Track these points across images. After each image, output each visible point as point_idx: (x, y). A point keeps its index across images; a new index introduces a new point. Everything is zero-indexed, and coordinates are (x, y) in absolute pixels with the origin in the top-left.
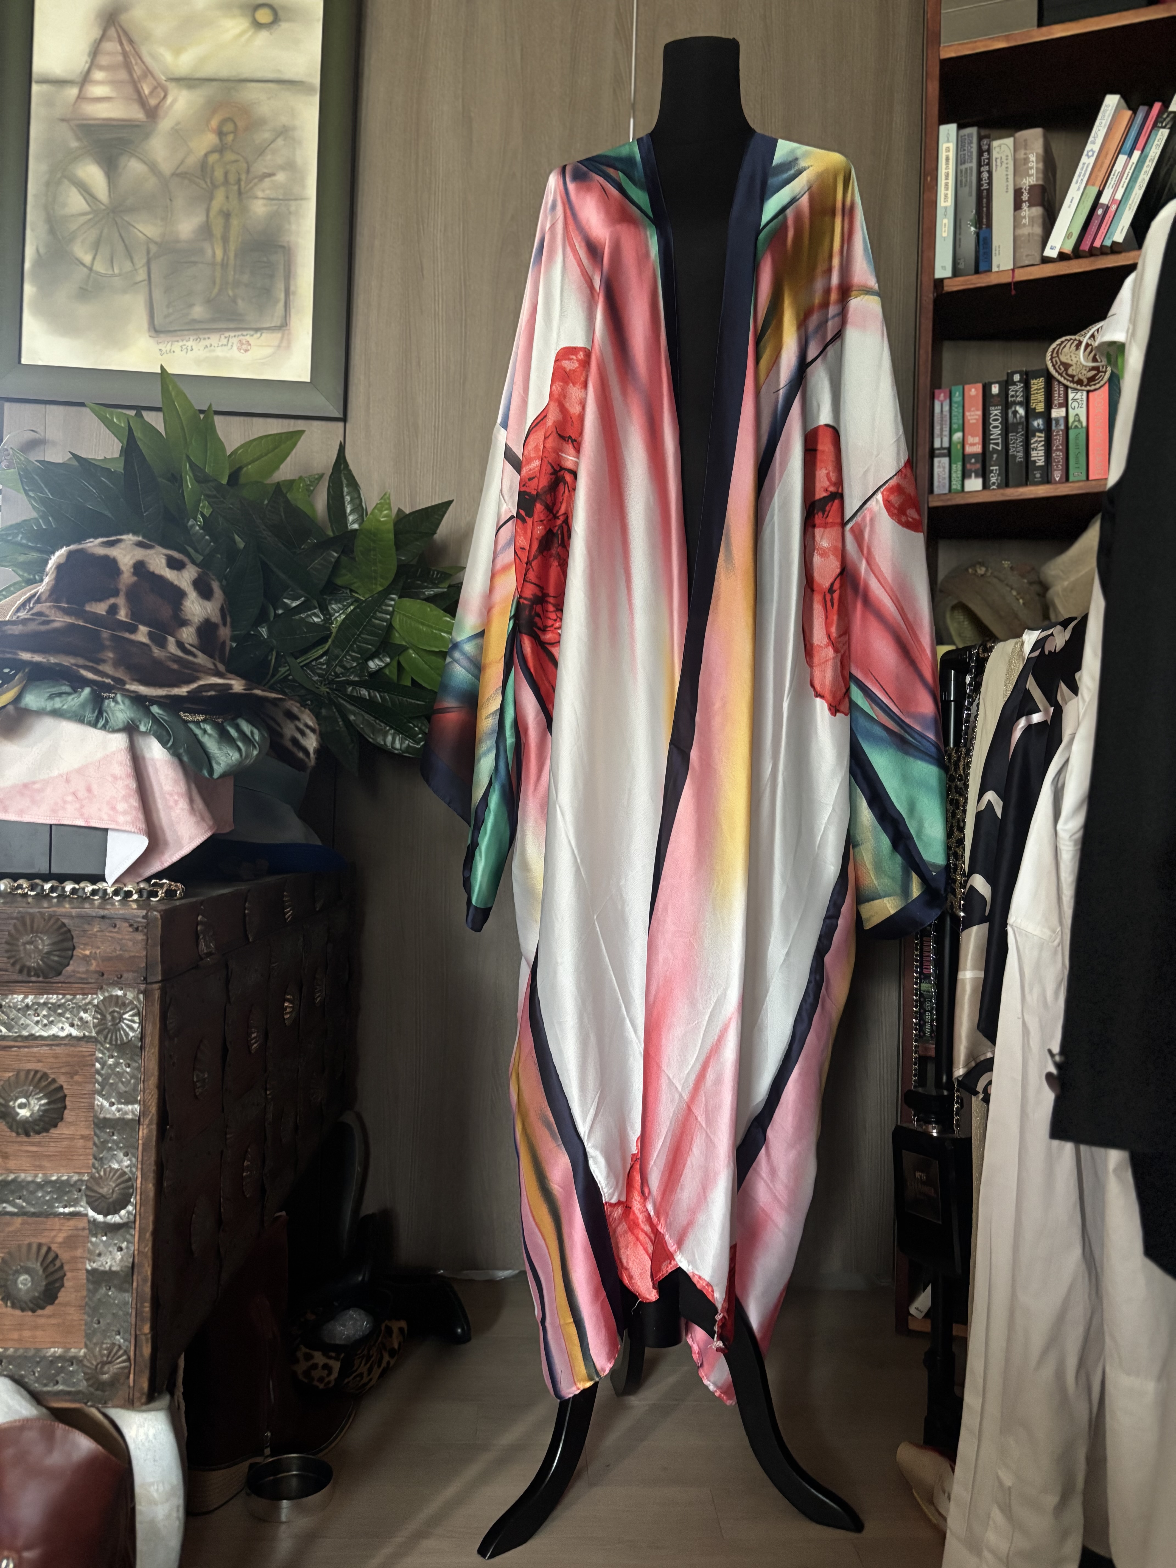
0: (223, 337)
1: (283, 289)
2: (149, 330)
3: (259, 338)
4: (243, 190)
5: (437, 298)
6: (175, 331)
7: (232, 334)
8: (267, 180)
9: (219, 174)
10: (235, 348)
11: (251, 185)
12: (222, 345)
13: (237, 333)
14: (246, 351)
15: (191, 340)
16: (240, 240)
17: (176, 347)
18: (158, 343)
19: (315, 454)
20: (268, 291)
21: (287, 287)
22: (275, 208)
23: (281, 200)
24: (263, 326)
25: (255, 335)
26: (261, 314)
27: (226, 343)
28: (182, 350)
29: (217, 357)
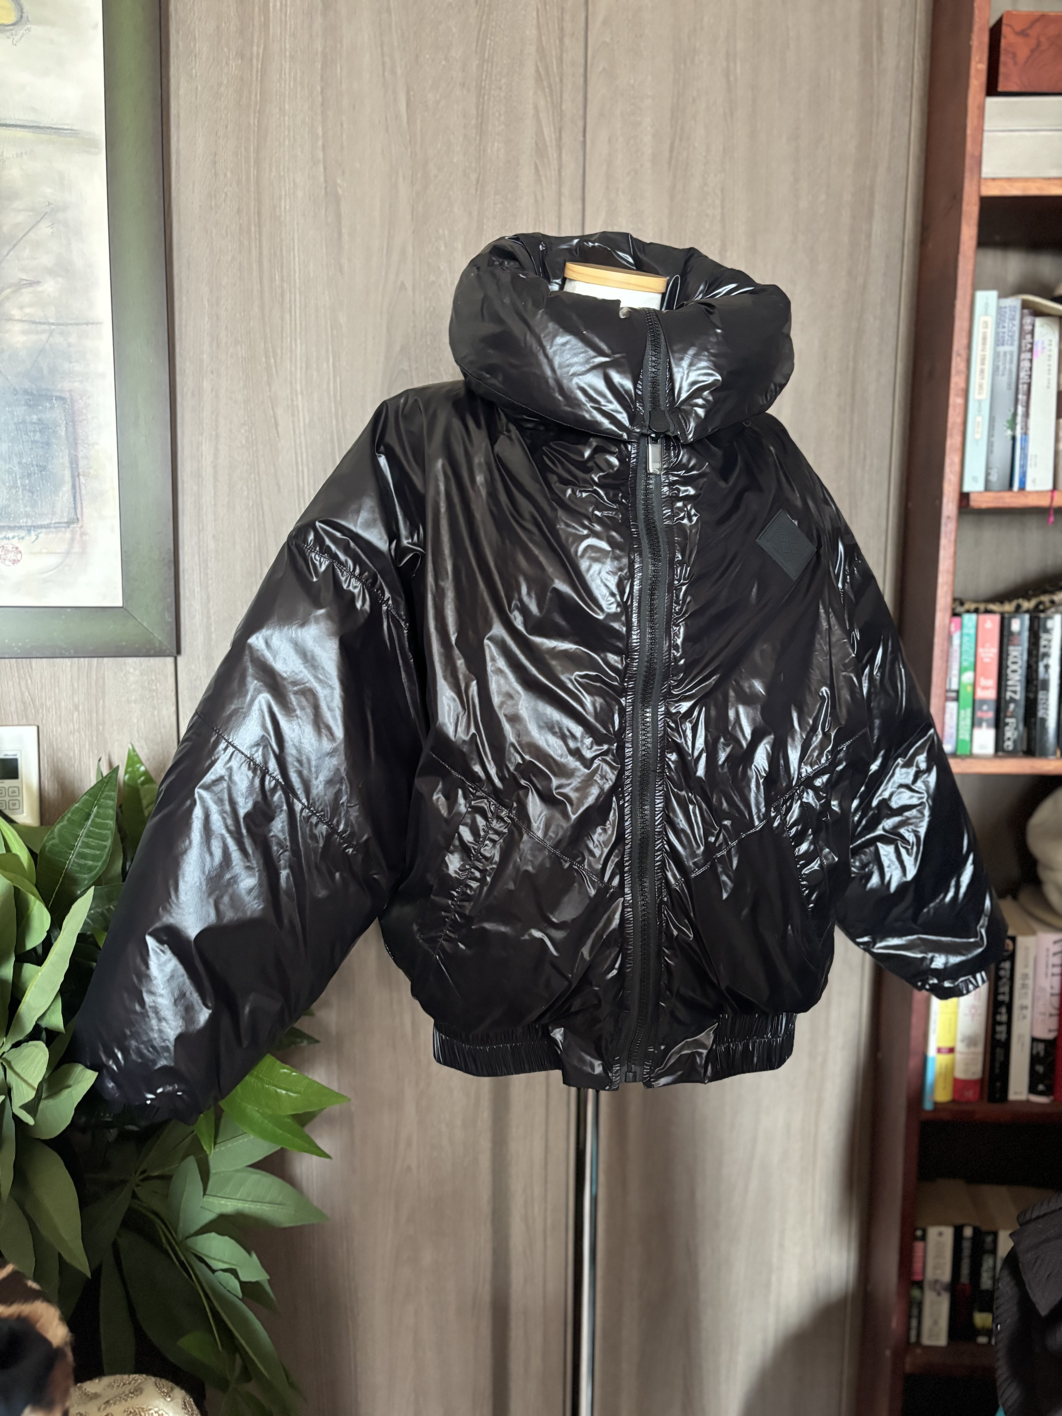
3: (34, 541)
8: (26, 291)
14: (15, 562)
19: (133, 705)
20: (43, 468)
21: (74, 462)
22: (44, 337)
23: (53, 324)
24: (39, 523)
25: (27, 538)
26: (34, 505)
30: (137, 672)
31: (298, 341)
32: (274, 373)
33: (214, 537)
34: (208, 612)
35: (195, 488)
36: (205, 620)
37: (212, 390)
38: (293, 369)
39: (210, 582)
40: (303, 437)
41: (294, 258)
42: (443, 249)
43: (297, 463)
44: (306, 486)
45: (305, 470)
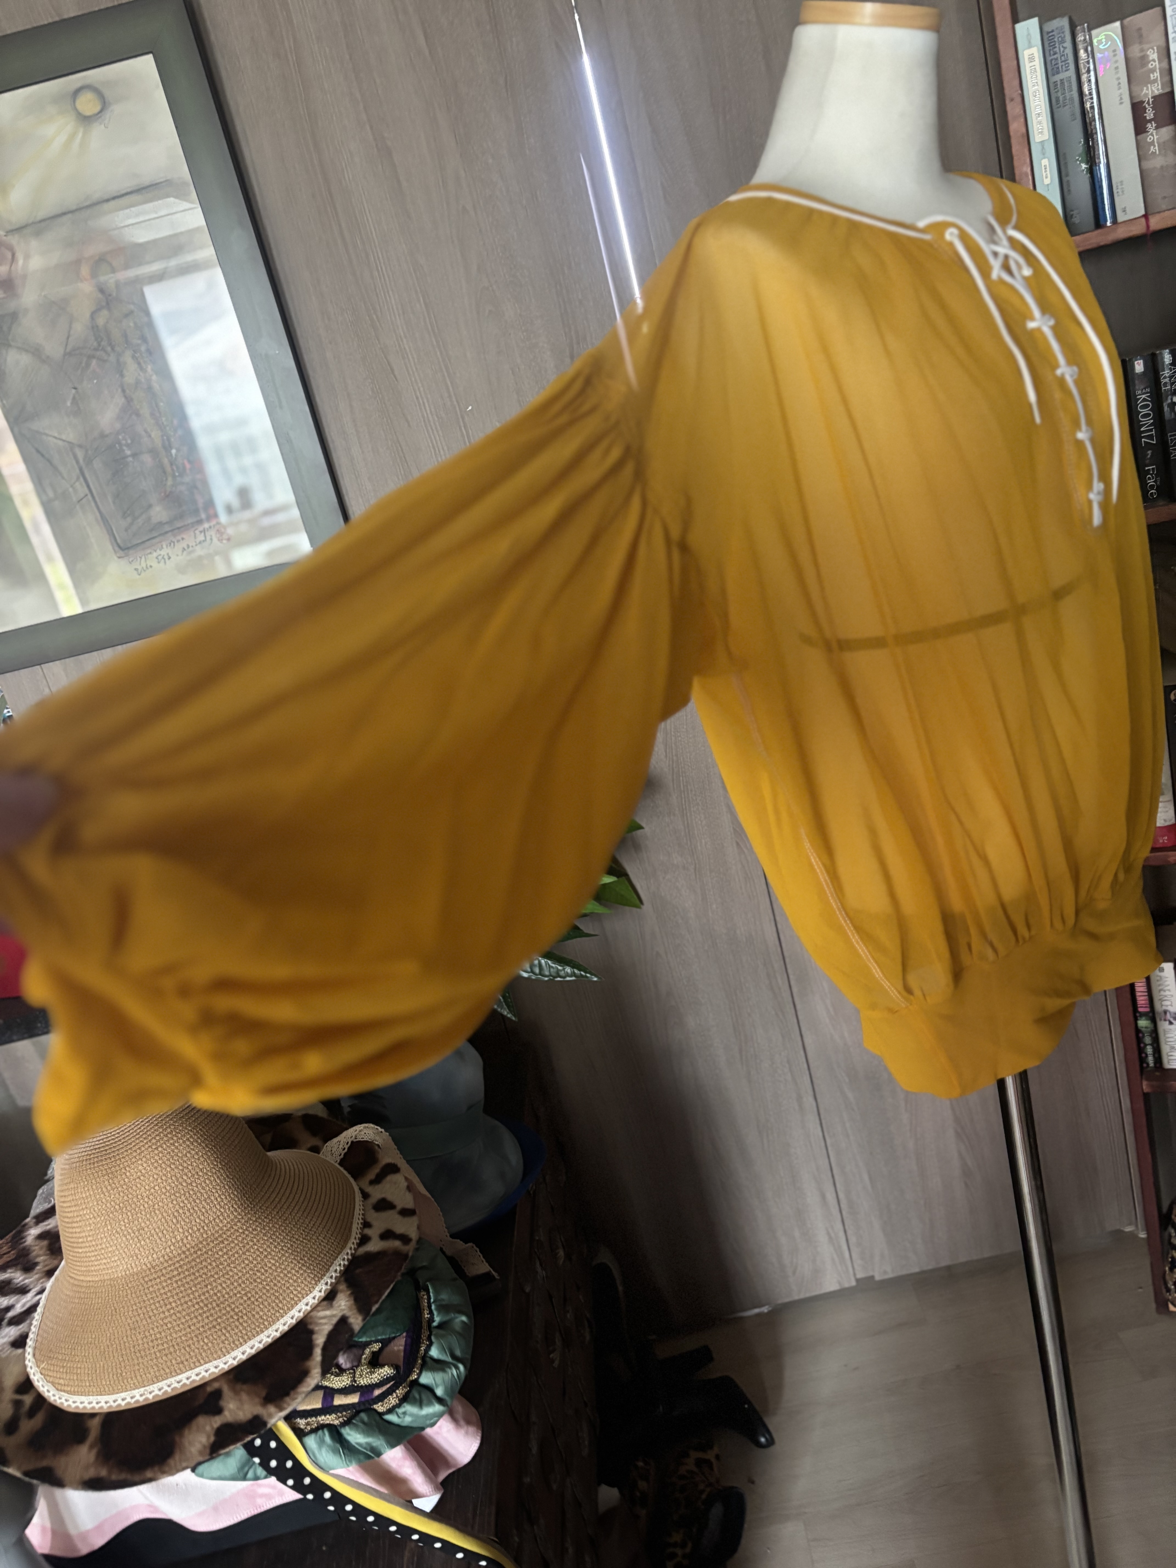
0: (197, 532)
2: (115, 552)
5: (421, 402)
6: (143, 542)
7: (207, 526)
10: (215, 540)
12: (200, 543)
13: (212, 523)
14: (229, 539)
15: (164, 546)
17: (152, 560)
18: (130, 563)
27: (203, 538)
28: (159, 562)
29: (200, 558)
31: (391, 293)
32: (379, 326)
38: (393, 319)
40: (416, 373)
41: (368, 220)
42: (490, 161)
43: (417, 398)
44: (430, 416)
45: (425, 401)
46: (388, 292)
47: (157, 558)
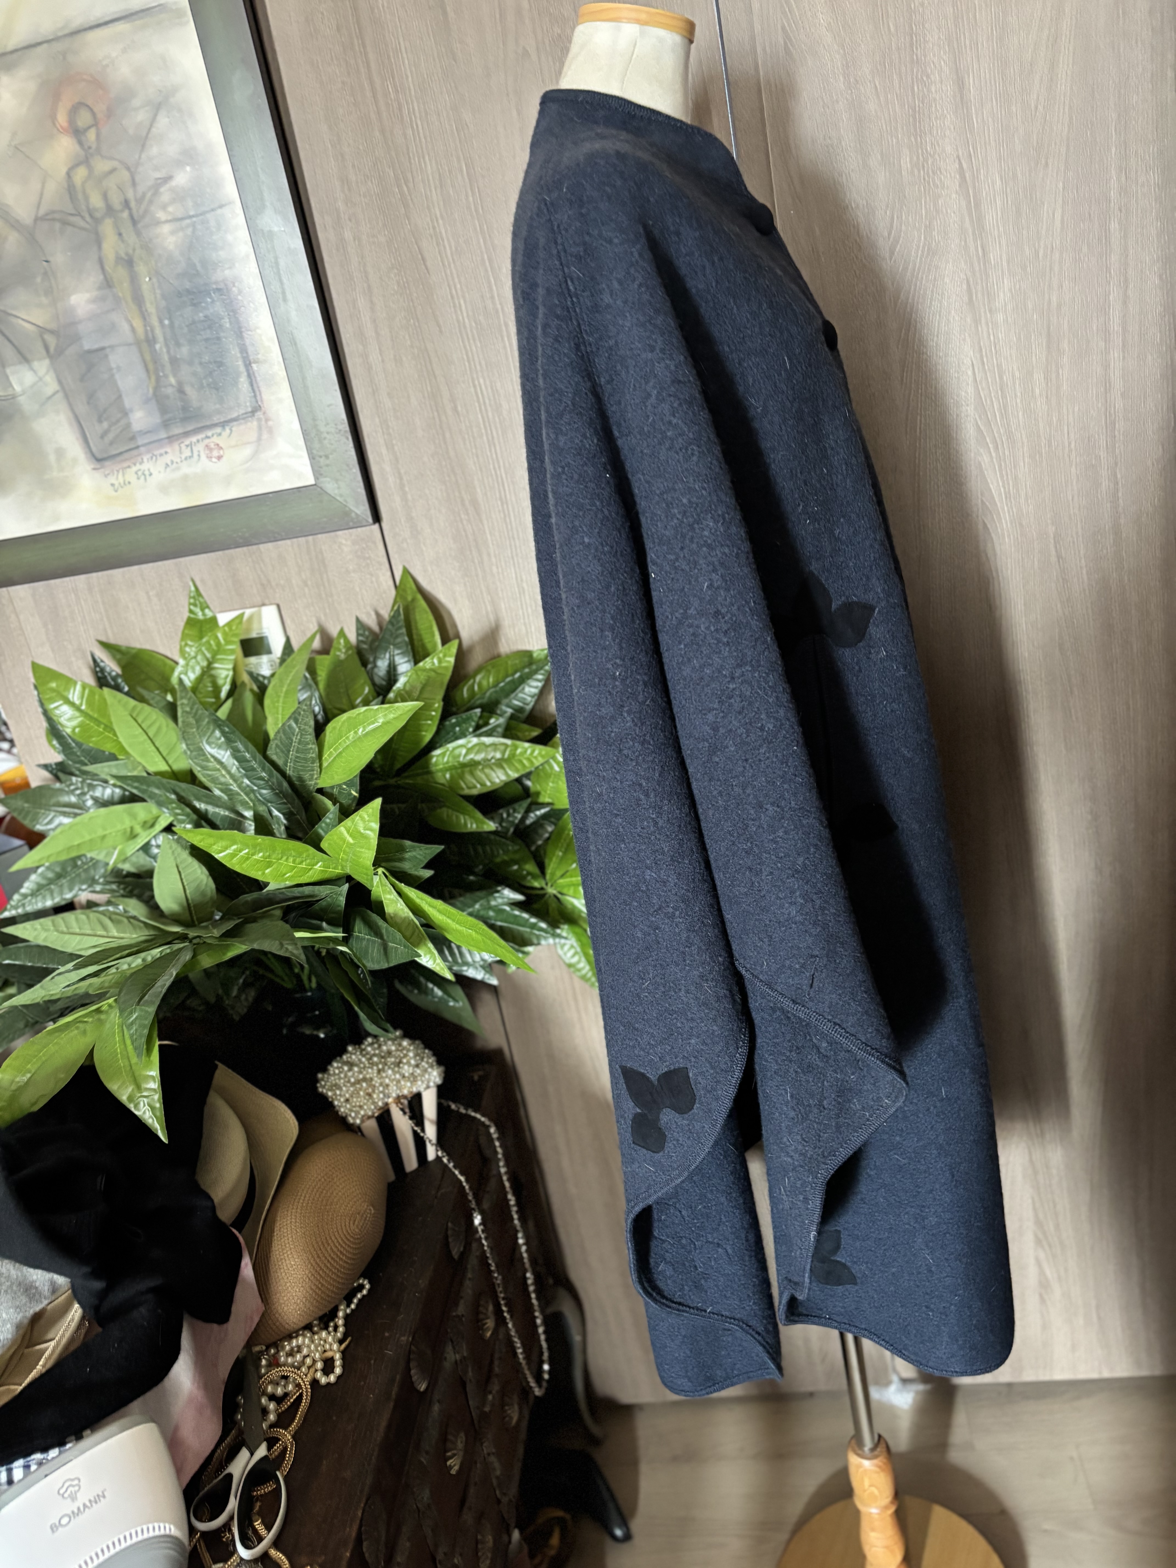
0: (183, 445)
1: (239, 355)
2: (90, 461)
3: (230, 435)
4: (136, 217)
5: (457, 301)
6: (121, 453)
7: (194, 439)
8: (162, 190)
9: (96, 201)
10: (203, 457)
11: (143, 207)
12: (186, 459)
13: (200, 436)
14: (219, 458)
15: (145, 460)
16: (158, 296)
17: (130, 475)
18: (106, 476)
19: (353, 575)
20: (220, 364)
21: (243, 350)
22: (189, 231)
23: (193, 216)
24: (229, 417)
25: (223, 433)
26: (221, 401)
27: (189, 454)
28: (138, 478)
29: (185, 478)
30: (349, 543)
31: (427, 158)
32: (410, 202)
33: (388, 394)
34: (399, 473)
35: (361, 347)
36: (398, 481)
37: (354, 240)
38: (429, 193)
39: (394, 442)
40: (452, 265)
41: (403, 62)
43: (452, 297)
44: (466, 320)
45: (462, 302)
46: (424, 158)
47: (136, 473)
